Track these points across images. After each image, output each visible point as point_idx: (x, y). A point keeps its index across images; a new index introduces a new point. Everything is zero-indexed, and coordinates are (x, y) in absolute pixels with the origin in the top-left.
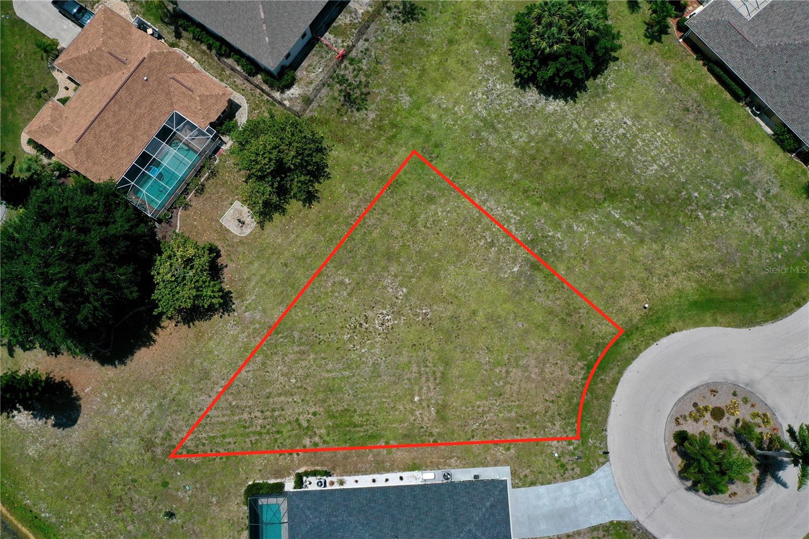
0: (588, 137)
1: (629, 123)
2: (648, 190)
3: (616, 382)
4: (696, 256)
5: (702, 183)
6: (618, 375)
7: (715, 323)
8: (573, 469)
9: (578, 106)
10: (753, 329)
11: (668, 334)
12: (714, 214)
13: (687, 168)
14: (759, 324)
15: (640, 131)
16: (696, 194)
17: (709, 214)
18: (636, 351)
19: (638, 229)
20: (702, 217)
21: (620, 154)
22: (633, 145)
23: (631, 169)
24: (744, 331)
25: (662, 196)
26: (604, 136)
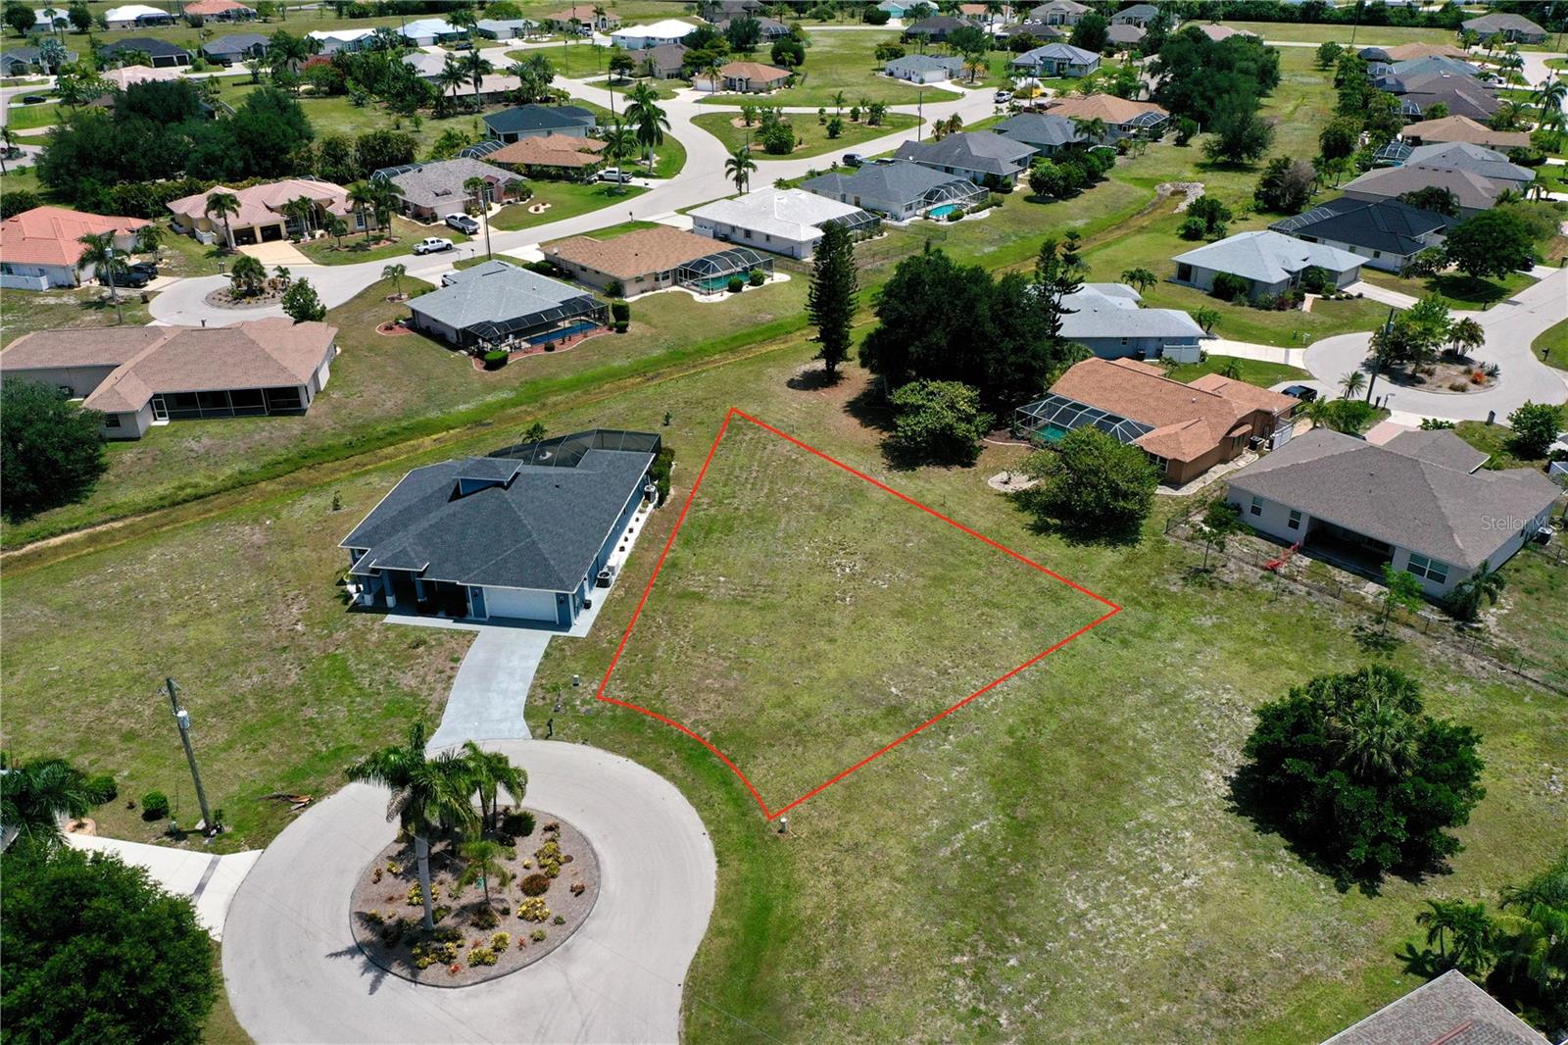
0: (1149, 815)
1: (1187, 883)
2: (1028, 883)
3: (659, 769)
4: (869, 929)
5: (1039, 978)
6: (668, 773)
7: (715, 931)
8: (544, 698)
9: (1220, 814)
10: (679, 992)
11: (718, 854)
12: (961, 983)
13: (1079, 960)
14: (686, 1007)
15: (1171, 897)
16: (1012, 962)
17: (964, 976)
18: (701, 805)
19: (945, 852)
20: (957, 960)
21: (1113, 854)
22: (1135, 880)
23: (1082, 867)
24: (681, 974)
25: (1013, 904)
26: (1153, 840)
